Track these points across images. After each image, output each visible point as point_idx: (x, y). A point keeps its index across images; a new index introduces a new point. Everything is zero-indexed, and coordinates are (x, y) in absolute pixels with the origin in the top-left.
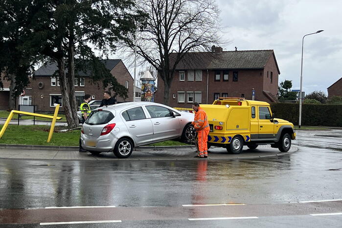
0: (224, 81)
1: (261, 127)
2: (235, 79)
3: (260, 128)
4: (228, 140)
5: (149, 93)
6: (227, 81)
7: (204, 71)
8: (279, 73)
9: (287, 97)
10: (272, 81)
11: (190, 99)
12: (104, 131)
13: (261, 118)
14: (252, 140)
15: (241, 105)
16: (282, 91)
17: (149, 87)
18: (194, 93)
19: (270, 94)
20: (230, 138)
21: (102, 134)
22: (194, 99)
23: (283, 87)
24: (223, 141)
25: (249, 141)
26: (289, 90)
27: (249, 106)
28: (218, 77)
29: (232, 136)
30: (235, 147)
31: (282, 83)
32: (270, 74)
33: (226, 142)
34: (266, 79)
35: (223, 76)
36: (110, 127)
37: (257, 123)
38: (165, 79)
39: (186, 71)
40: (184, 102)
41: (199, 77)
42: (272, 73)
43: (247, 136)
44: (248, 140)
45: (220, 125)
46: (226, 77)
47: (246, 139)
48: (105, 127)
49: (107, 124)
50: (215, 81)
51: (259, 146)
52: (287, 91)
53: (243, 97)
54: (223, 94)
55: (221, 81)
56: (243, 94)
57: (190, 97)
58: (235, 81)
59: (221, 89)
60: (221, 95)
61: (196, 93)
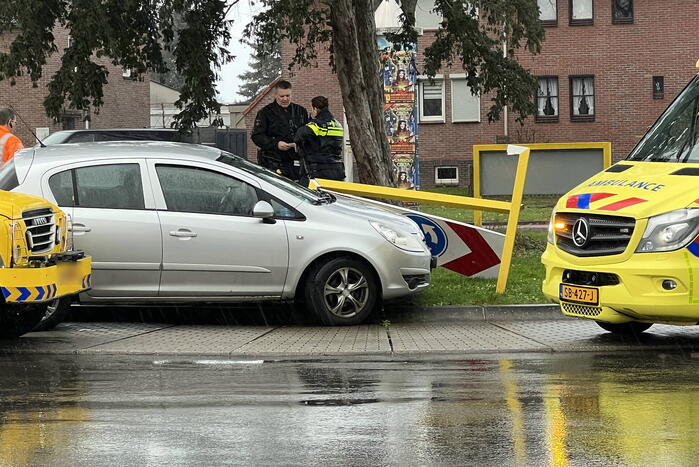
0: (573, 22)
2: (622, 16)
5: (402, 88)
6: (588, 23)
11: (432, 107)
18: (448, 80)
28: (546, 9)
35: (571, 4)
53: (658, 89)
54: (572, 79)
55: (560, 23)
56: (658, 74)
57: (427, 97)
58: (622, 23)
59: (564, 59)
60: (564, 83)
61: (454, 80)
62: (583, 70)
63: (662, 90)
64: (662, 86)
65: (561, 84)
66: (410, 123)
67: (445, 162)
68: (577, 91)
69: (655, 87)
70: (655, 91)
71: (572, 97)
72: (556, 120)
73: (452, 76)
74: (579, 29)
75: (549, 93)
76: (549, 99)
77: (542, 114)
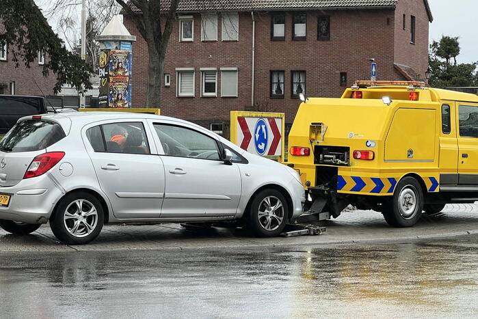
0: (294, 38)
1: (465, 156)
2: (323, 35)
3: (461, 159)
4: (388, 185)
5: (120, 73)
6: (303, 39)
7: (244, 15)
8: (430, 19)
9: (448, 78)
10: (413, 39)
11: (210, 87)
12: (34, 169)
13: (463, 133)
14: (442, 188)
15: (417, 99)
16: (435, 64)
17: (121, 58)
18: (219, 71)
19: (410, 70)
20: (392, 180)
21: (29, 174)
22: (219, 88)
23: (438, 54)
24: (377, 190)
25: (437, 190)
26: (452, 60)
27: (437, 103)
28: (279, 30)
29: (399, 177)
30: (403, 208)
31: (435, 44)
32: (408, 20)
33: (384, 193)
34: (400, 33)
35: (293, 27)
36: (48, 158)
37: (454, 147)
38: (150, 36)
39: (198, 16)
40: (192, 94)
41: (231, 31)
42: (413, 18)
43: (432, 179)
44: (433, 187)
45: (368, 149)
46: (300, 30)
47: (429, 185)
48: (35, 159)
49: (43, 151)
50: (273, 39)
51: (447, 205)
52: (447, 64)
53: (344, 80)
54: (293, 72)
55: (286, 39)
56: (343, 71)
57: (207, 81)
58: (323, 40)
59: (288, 60)
60: (288, 74)
61: (223, 71)
62: (299, 67)
63: (345, 81)
64: (346, 78)
65: (286, 76)
66: (125, 95)
67: (217, 120)
68: (296, 80)
69: (341, 79)
70: (341, 81)
71: (292, 83)
72: (282, 97)
73: (221, 69)
74: (297, 42)
75: (279, 81)
76: (279, 83)
77: (274, 93)
